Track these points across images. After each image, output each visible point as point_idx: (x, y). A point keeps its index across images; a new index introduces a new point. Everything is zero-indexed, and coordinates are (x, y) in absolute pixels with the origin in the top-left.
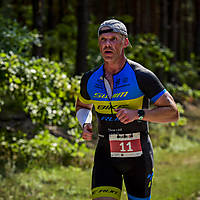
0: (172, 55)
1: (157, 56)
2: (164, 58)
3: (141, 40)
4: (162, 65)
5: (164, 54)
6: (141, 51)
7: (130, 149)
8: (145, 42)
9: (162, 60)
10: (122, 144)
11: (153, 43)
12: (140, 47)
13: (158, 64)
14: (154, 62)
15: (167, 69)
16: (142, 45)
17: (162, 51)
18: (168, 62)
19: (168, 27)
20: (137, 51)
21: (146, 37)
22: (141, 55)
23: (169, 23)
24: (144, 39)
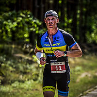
0: (40, 24)
1: (31, 24)
2: (36, 26)
3: (21, 14)
4: (34, 30)
5: (35, 23)
6: (21, 21)
7: (60, 69)
8: (24, 16)
9: (34, 27)
10: (57, 67)
11: (29, 16)
12: (21, 19)
13: (32, 29)
14: (29, 28)
15: (37, 32)
16: (22, 17)
17: (34, 21)
18: (37, 28)
19: (38, 6)
20: (19, 21)
21: (24, 12)
22: (21, 23)
23: (39, 4)
24: (23, 14)
